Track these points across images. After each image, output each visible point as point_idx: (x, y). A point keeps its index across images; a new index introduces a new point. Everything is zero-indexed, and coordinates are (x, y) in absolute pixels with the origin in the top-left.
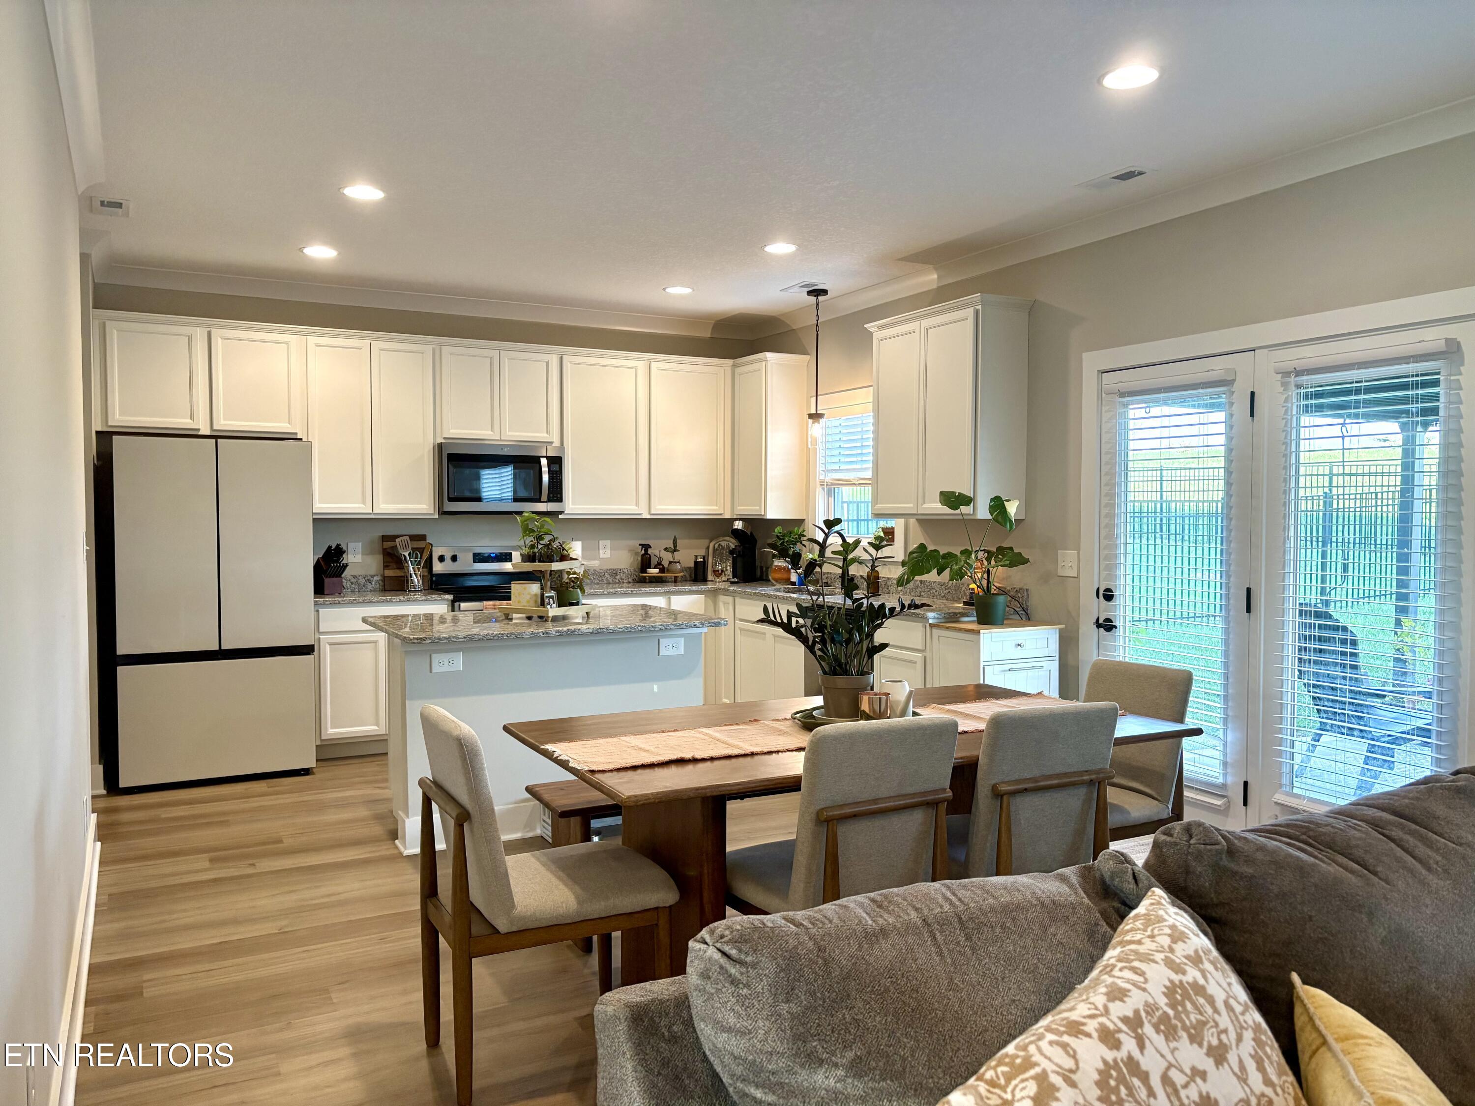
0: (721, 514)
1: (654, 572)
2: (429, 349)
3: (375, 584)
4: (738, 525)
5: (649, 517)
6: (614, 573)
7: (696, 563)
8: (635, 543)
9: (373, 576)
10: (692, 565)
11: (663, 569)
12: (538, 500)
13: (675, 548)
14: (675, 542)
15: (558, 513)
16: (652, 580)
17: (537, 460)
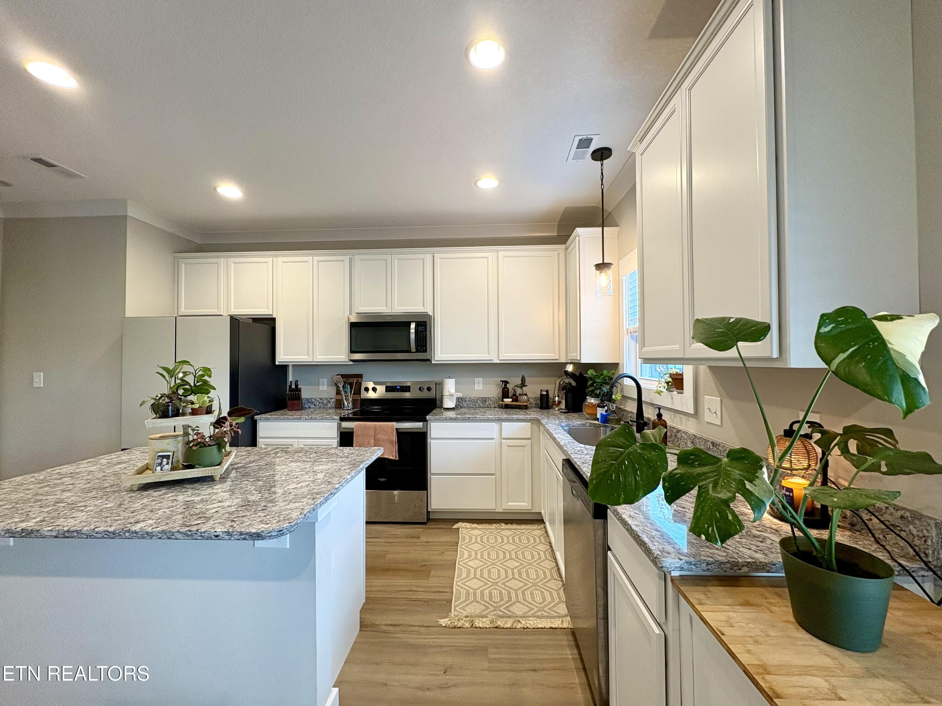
0: (557, 360)
1: (508, 401)
3: (332, 404)
4: (570, 368)
5: (498, 362)
6: (484, 400)
7: (541, 395)
8: (498, 380)
9: (331, 399)
10: (539, 396)
11: (515, 398)
12: (410, 351)
13: (523, 384)
14: (523, 380)
15: (429, 360)
16: (507, 406)
17: (408, 324)
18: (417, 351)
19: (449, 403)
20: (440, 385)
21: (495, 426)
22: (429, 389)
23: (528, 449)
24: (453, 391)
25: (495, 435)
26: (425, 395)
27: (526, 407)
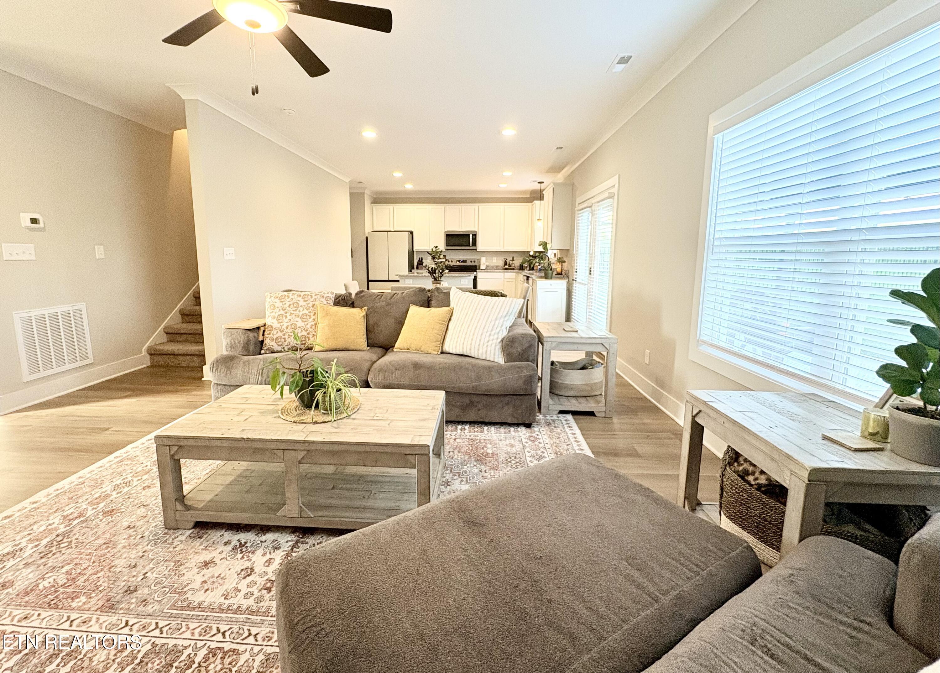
0: (527, 250)
1: (507, 267)
2: (443, 207)
4: (531, 253)
5: (504, 250)
6: (497, 267)
7: (520, 264)
8: (502, 258)
11: (510, 266)
12: (469, 246)
13: (513, 260)
14: (513, 258)
15: (476, 250)
16: (506, 269)
17: (469, 235)
18: (472, 246)
19: (483, 267)
20: (479, 260)
21: (502, 274)
22: (474, 262)
23: (514, 283)
24: (485, 262)
25: (502, 277)
26: (473, 264)
27: (514, 269)
